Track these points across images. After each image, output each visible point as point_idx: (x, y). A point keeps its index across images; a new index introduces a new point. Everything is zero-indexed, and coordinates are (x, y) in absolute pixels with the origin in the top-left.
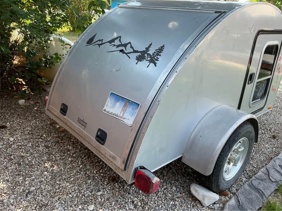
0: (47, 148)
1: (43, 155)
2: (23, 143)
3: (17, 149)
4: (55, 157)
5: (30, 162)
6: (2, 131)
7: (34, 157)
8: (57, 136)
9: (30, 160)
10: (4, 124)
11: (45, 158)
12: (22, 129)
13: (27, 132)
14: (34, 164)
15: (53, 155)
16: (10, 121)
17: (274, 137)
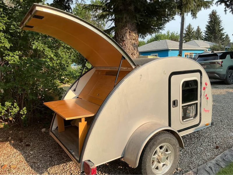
0: (50, 157)
1: (47, 162)
2: (37, 155)
3: (33, 158)
4: (54, 163)
5: (39, 166)
6: (27, 148)
7: (42, 163)
8: (59, 150)
9: (39, 164)
10: (29, 144)
11: (48, 163)
12: (39, 147)
13: (41, 148)
14: (40, 167)
15: (53, 162)
16: (33, 142)
17: (217, 148)
